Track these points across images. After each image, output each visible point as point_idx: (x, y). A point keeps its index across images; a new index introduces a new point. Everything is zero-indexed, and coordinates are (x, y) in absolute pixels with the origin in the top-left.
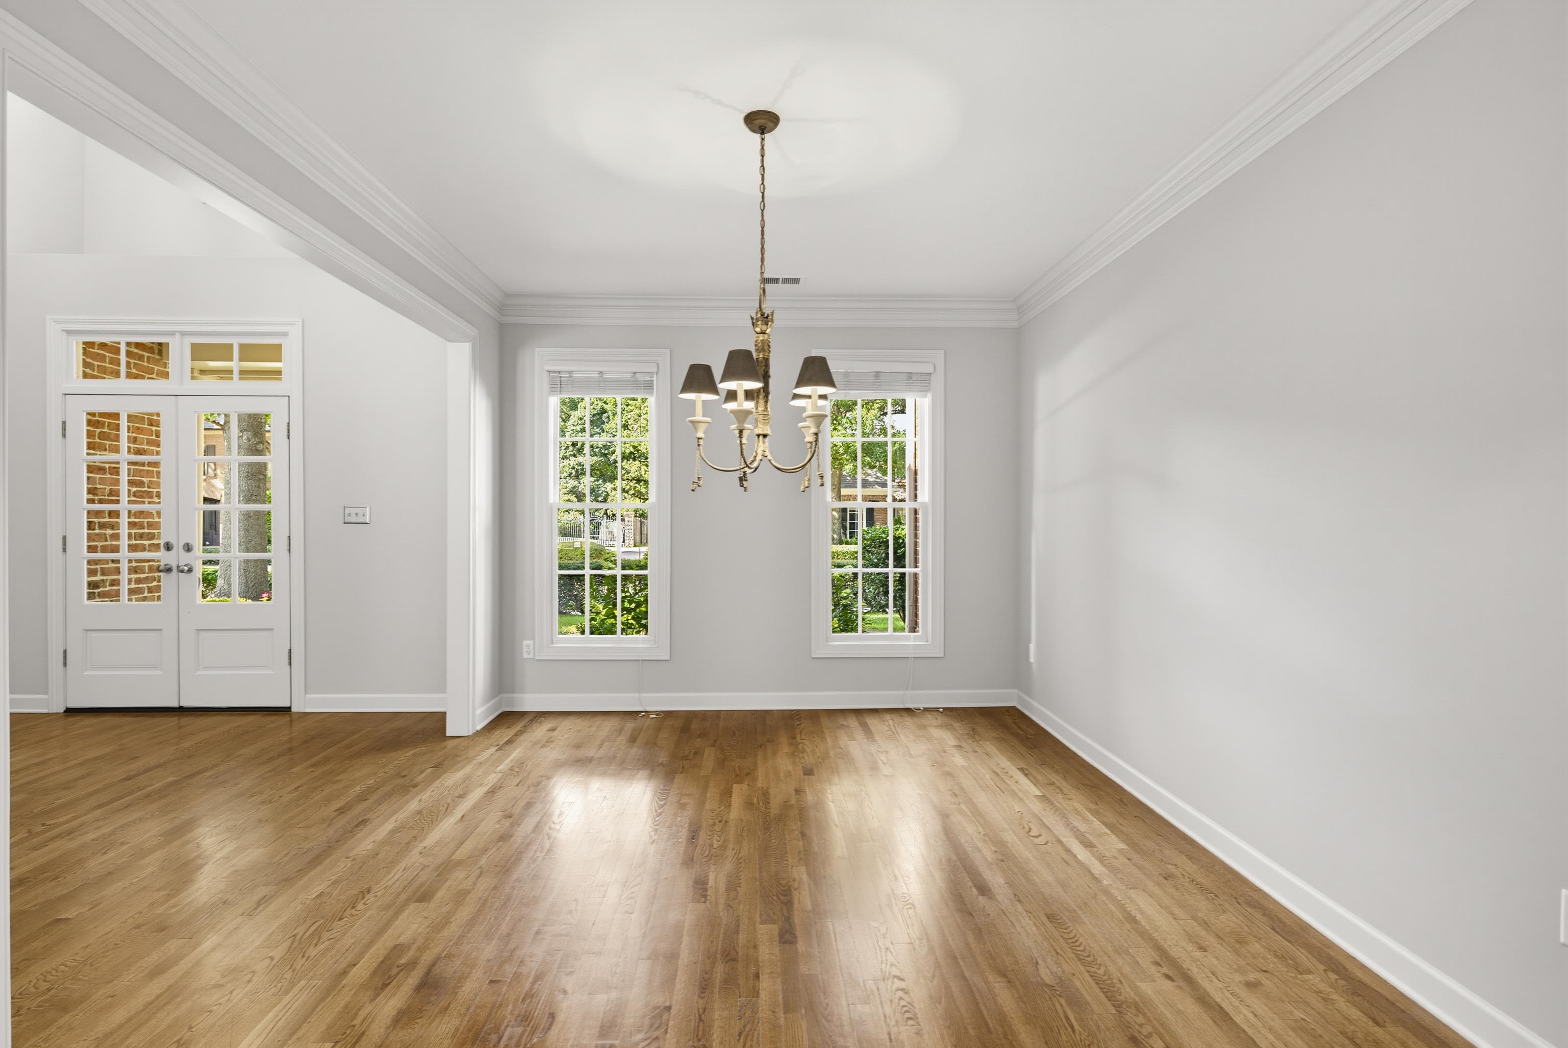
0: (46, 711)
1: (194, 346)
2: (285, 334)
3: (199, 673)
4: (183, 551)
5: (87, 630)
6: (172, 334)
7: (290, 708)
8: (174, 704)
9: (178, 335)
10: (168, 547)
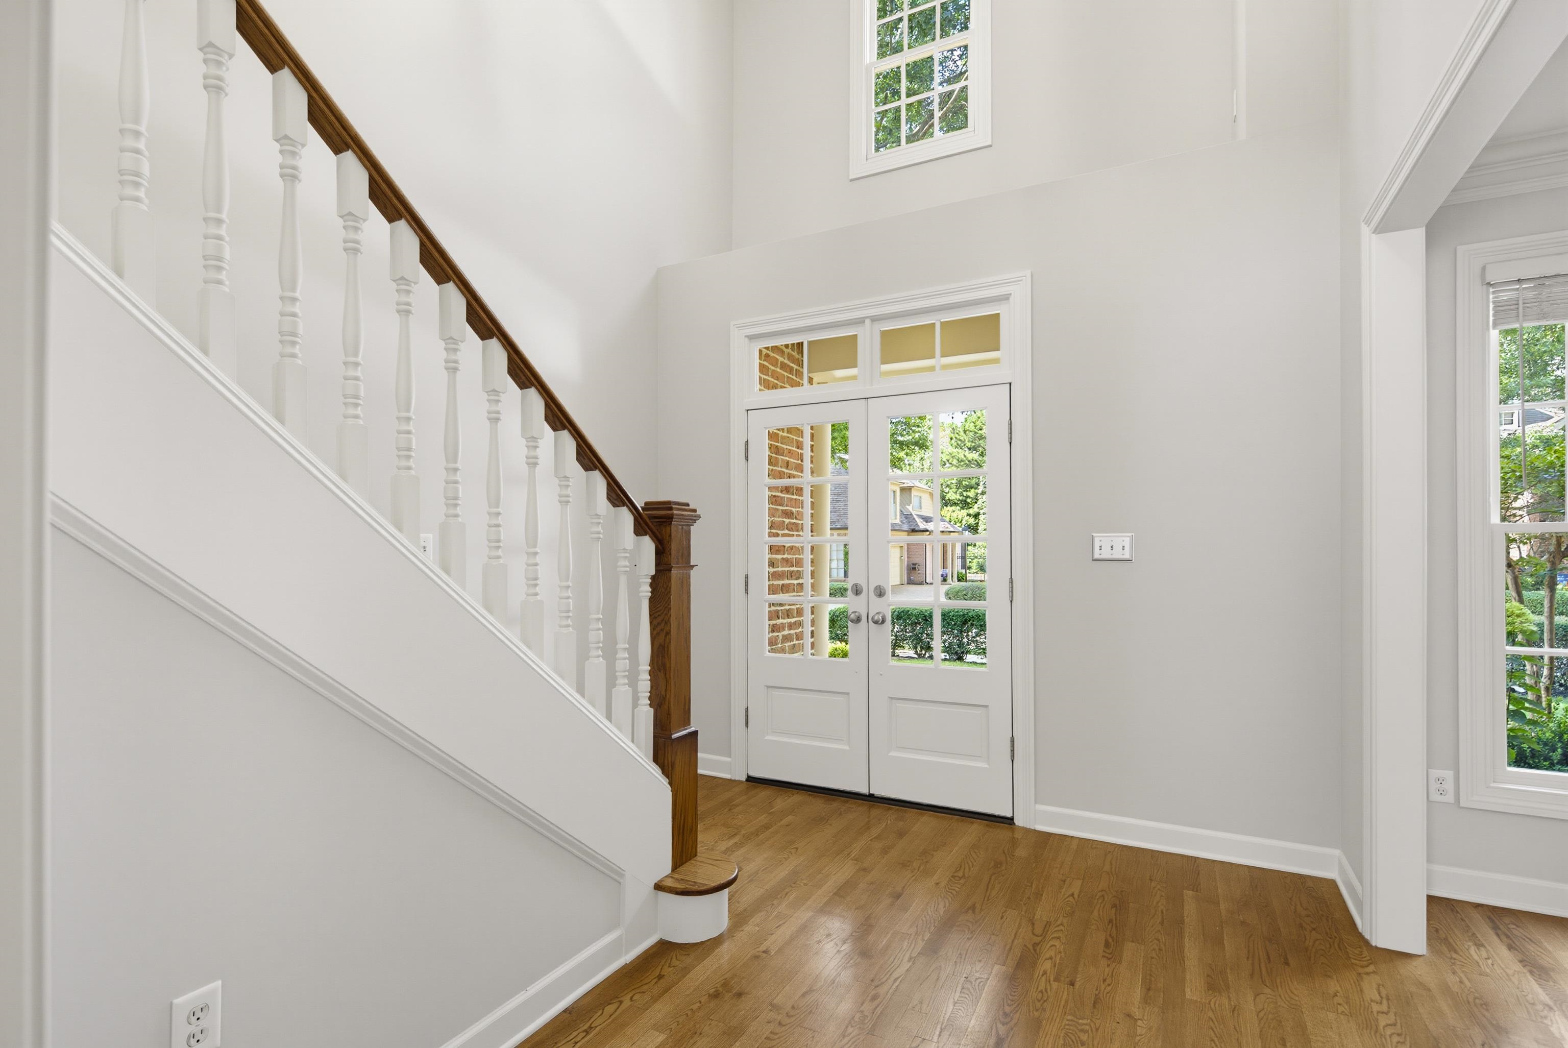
0: (728, 776)
1: (884, 334)
2: (1006, 298)
3: (892, 754)
4: (875, 597)
5: (768, 687)
6: (860, 321)
7: (1012, 819)
8: (865, 791)
9: (867, 321)
10: (857, 591)
